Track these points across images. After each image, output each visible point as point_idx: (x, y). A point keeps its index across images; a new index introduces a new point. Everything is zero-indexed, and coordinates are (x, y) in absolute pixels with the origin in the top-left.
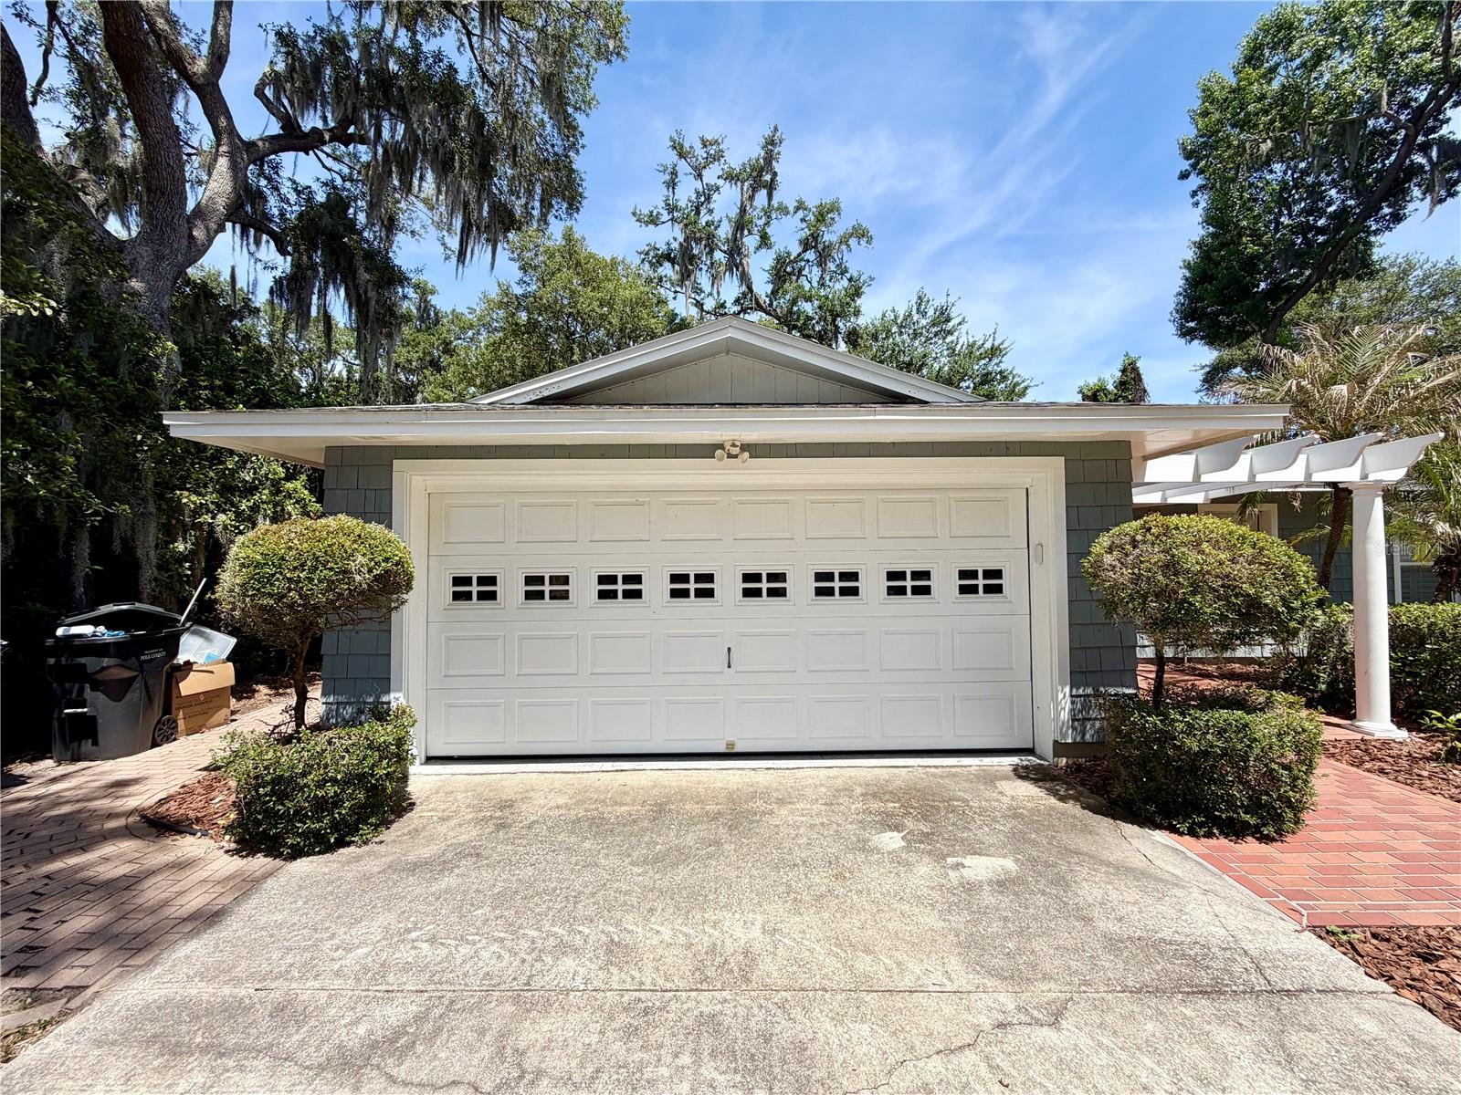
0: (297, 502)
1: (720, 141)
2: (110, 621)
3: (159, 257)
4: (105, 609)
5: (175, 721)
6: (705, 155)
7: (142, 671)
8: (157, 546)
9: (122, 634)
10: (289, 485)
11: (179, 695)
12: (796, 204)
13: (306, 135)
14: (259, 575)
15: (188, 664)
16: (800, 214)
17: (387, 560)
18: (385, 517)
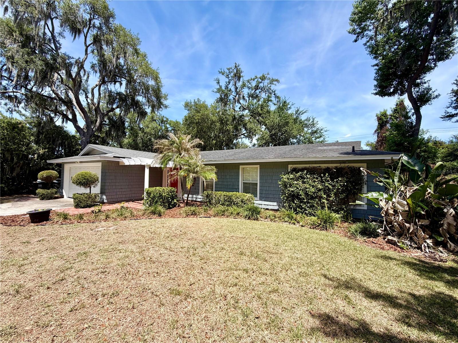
16: (256, 80)
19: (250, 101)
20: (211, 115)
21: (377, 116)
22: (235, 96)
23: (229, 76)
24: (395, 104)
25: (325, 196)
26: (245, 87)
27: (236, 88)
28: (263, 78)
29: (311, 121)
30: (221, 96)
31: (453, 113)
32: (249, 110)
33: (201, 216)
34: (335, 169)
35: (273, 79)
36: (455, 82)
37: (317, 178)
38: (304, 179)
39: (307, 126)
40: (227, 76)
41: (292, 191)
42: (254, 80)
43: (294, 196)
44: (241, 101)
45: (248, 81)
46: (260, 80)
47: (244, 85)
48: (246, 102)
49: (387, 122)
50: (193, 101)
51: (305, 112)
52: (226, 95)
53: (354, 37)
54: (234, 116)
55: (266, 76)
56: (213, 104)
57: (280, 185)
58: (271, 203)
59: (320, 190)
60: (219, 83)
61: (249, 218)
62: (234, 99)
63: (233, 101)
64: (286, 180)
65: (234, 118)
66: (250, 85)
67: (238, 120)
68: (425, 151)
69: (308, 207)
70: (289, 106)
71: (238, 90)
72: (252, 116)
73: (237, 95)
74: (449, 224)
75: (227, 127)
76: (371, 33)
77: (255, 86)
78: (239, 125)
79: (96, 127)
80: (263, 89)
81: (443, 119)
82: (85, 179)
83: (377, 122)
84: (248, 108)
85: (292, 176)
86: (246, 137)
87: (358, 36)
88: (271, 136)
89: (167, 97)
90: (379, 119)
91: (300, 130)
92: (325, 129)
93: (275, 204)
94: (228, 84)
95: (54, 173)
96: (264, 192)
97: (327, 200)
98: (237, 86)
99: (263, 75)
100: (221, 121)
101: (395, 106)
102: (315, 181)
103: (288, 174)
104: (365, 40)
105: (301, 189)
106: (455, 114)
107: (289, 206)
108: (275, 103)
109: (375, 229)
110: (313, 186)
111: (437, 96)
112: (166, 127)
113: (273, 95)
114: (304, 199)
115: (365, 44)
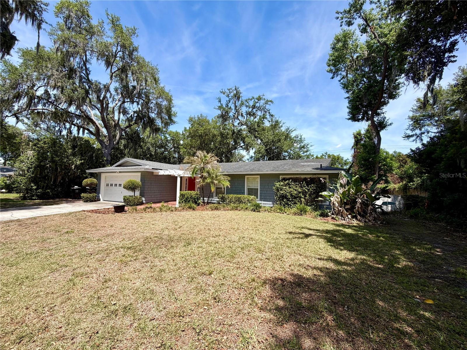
6: (229, 92)
16: (253, 100)
19: (248, 118)
20: (213, 130)
21: (353, 134)
22: (235, 114)
23: (230, 95)
24: (368, 125)
25: (303, 196)
26: (243, 106)
27: (236, 107)
28: (259, 99)
29: (299, 138)
30: (222, 113)
31: (411, 134)
32: (247, 126)
33: (222, 210)
34: (309, 179)
35: (267, 100)
36: (412, 110)
37: (298, 185)
38: (290, 185)
39: (296, 141)
40: (228, 96)
41: (282, 194)
42: (251, 100)
43: (283, 197)
44: (240, 118)
45: (246, 101)
46: (257, 101)
47: (242, 104)
48: (244, 118)
49: (361, 139)
50: (196, 116)
51: (294, 130)
52: (227, 112)
53: (331, 75)
54: (234, 131)
55: (261, 97)
56: (213, 119)
57: (274, 189)
58: (268, 203)
59: (300, 193)
60: (220, 101)
61: (254, 211)
62: (234, 116)
63: (233, 117)
64: (278, 186)
65: (234, 133)
66: (247, 104)
67: (237, 134)
68: (384, 165)
69: (292, 204)
70: (281, 125)
71: (237, 108)
72: (249, 131)
73: (236, 112)
74: (358, 207)
75: (227, 141)
76: (344, 74)
77: (252, 106)
78: (238, 138)
79: (116, 141)
80: (259, 108)
81: (404, 138)
82: (133, 185)
83: (354, 139)
84: (246, 124)
85: (282, 183)
86: (244, 149)
87: (334, 75)
88: (266, 150)
89: (177, 115)
90: (355, 137)
91: (291, 146)
92: (311, 144)
93: (271, 203)
94: (228, 102)
95: (95, 180)
96: (263, 195)
97: (304, 199)
98: (237, 105)
99: (259, 96)
100: (222, 134)
101: (368, 127)
102: (297, 187)
103: (280, 182)
104: (339, 78)
105: (288, 192)
106: (412, 135)
107: (280, 203)
108: (270, 120)
109: (327, 213)
110: (296, 190)
111: (391, 124)
112: (166, 137)
113: (268, 114)
114: (290, 199)
115: (340, 81)
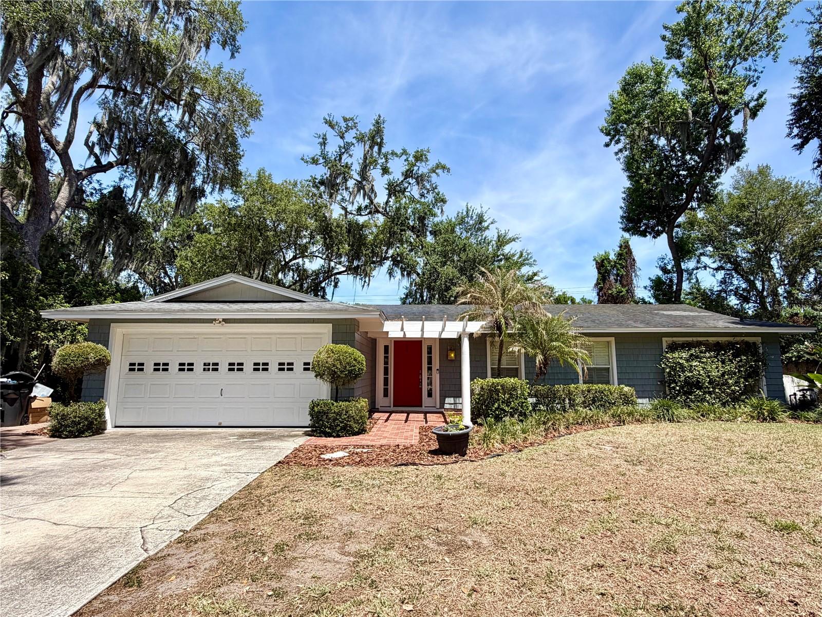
0: (83, 334)
1: (355, 118)
2: (13, 377)
3: (37, 230)
4: (12, 373)
5: (29, 417)
6: (345, 126)
7: (20, 396)
8: (26, 353)
9: (16, 382)
10: (80, 327)
11: (31, 408)
12: (402, 151)
13: (105, 165)
14: (64, 359)
15: (35, 397)
16: (404, 157)
17: (100, 355)
18: (106, 344)
22: (359, 182)
28: (420, 157)
46: (414, 161)
49: (610, 272)
53: (607, 140)
55: (423, 154)
58: (639, 400)
60: (323, 144)
73: (363, 179)
77: (407, 171)
79: (58, 212)
87: (611, 139)
96: (625, 382)
99: (418, 152)
